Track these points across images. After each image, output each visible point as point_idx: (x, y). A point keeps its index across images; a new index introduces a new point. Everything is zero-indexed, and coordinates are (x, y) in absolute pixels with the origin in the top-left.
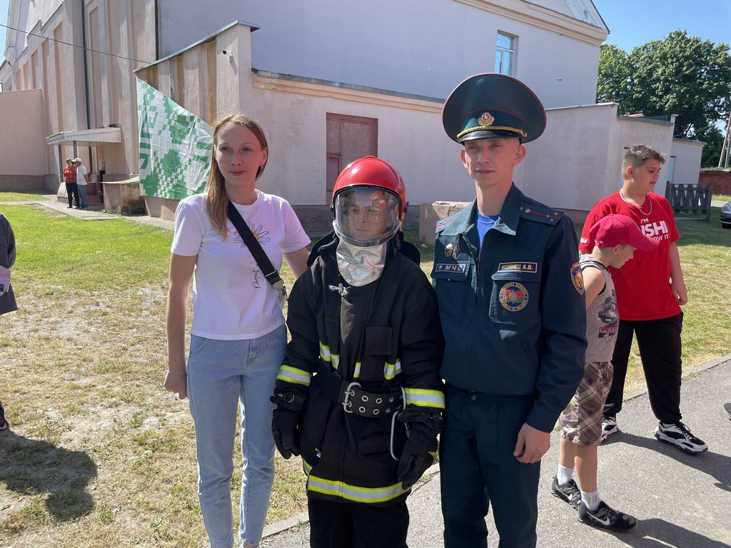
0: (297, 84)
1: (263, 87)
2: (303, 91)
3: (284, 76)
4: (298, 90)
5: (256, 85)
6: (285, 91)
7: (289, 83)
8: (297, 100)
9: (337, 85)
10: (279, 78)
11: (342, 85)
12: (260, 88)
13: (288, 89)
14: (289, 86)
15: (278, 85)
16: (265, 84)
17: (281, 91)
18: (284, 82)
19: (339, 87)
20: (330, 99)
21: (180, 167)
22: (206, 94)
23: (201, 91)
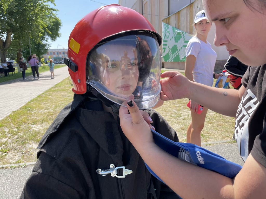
22: (189, 23)
23: (187, 23)
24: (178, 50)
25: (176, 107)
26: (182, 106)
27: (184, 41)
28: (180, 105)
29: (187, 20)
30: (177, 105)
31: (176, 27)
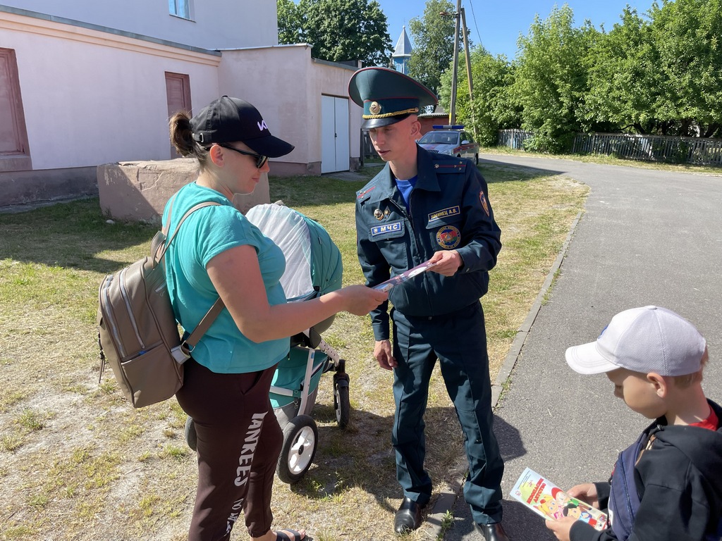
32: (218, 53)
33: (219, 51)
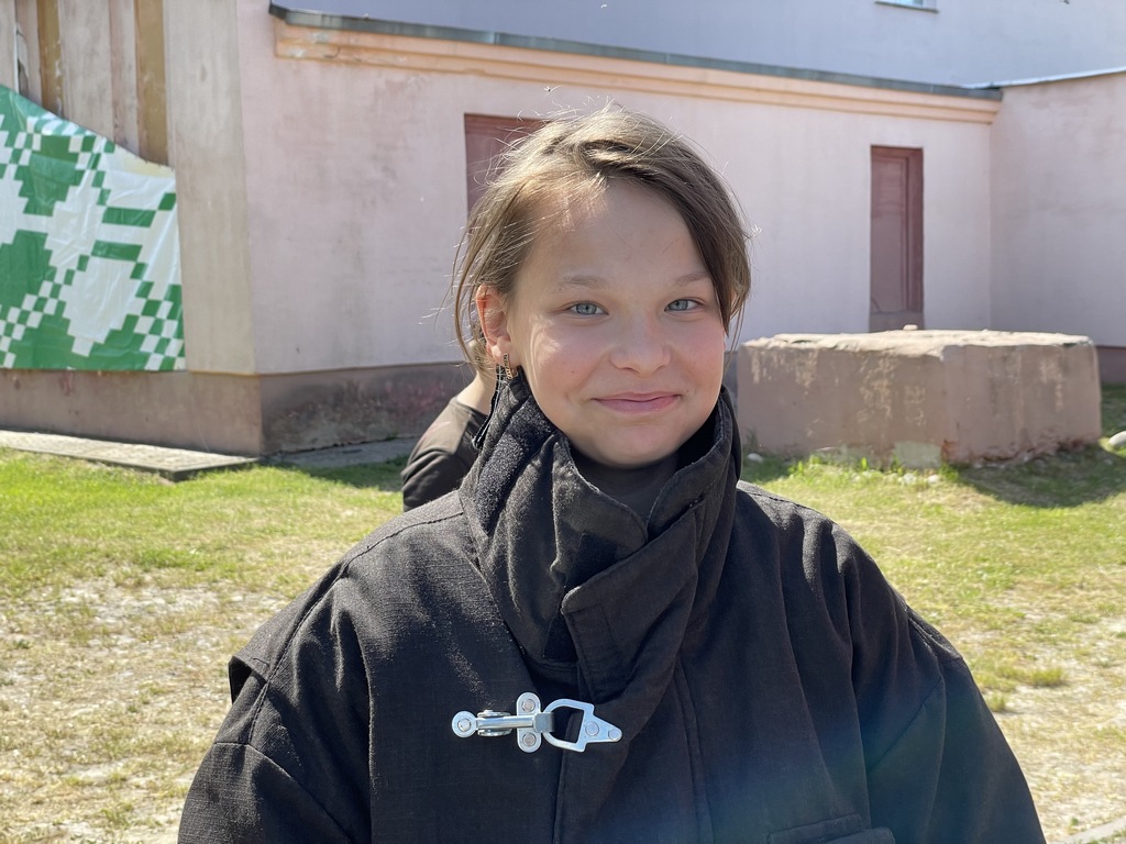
0: (387, 42)
1: (300, 53)
2: (402, 60)
3: (353, 24)
4: (389, 59)
5: (281, 48)
6: (358, 62)
7: (367, 40)
8: (389, 83)
9: (491, 39)
10: (342, 29)
11: (504, 40)
12: (292, 57)
13: (365, 57)
14: (367, 49)
15: (339, 47)
16: (305, 45)
17: (347, 63)
18: (354, 39)
19: (495, 44)
20: (471, 78)
21: (51, 278)
22: (131, 77)
23: (116, 68)
24: (59, 278)
25: (87, 792)
26: (135, 774)
27: (102, 210)
28: (119, 768)
29: (116, 51)
30: (94, 774)
31: (25, 93)
32: (994, 92)
33: (997, 88)
